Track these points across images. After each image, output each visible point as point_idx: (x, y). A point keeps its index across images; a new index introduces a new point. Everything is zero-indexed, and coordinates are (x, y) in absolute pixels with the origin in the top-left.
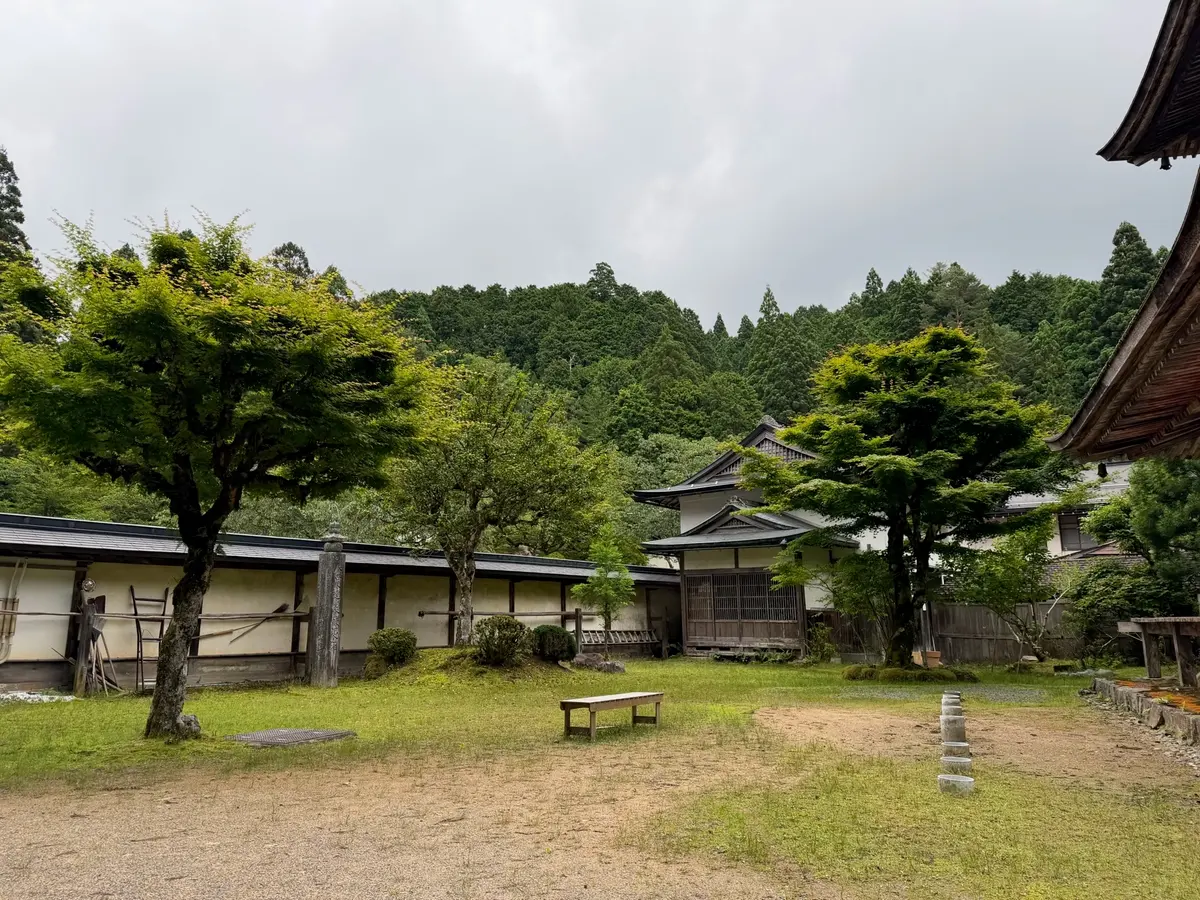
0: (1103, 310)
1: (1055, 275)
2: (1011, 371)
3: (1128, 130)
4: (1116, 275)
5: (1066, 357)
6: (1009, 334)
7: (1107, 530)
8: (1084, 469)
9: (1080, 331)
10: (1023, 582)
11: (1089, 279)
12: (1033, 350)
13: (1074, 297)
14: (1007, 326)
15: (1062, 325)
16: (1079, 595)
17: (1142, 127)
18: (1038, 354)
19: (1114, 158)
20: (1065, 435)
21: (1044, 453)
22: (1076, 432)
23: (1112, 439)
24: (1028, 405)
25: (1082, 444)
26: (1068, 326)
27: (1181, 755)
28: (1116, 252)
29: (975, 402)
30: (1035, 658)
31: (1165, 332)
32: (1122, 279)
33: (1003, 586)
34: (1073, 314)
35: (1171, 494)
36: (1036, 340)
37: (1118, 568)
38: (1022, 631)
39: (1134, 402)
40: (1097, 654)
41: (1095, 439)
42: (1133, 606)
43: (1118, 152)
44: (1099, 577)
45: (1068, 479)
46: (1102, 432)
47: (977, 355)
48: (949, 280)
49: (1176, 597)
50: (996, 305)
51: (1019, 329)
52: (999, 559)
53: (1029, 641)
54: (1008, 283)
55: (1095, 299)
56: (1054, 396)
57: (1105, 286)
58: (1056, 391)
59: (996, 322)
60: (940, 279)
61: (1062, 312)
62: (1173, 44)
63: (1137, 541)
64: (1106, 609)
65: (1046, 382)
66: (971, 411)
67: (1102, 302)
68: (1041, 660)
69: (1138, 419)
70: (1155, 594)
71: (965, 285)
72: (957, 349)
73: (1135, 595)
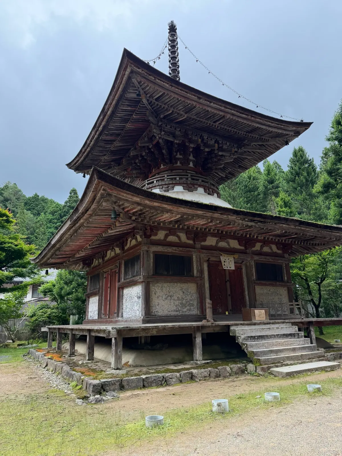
0: (62, 214)
1: (49, 198)
2: (27, 229)
3: (75, 161)
4: (68, 204)
5: (47, 227)
6: (29, 215)
7: (46, 292)
8: (41, 270)
9: (54, 219)
10: (13, 312)
11: (60, 203)
12: (37, 222)
13: (54, 207)
14: (30, 212)
15: (48, 216)
16: (32, 316)
17: (79, 162)
18: (38, 225)
19: (70, 168)
20: (37, 258)
21: (29, 263)
22: (40, 257)
23: (51, 262)
24: (27, 244)
25: (41, 262)
26: (50, 217)
27: (49, 378)
28: (70, 197)
29: (7, 240)
30: (11, 341)
31: (71, 231)
32: (70, 206)
33: (4, 313)
34: (53, 213)
35: (68, 281)
36: (39, 219)
37: (47, 306)
38: (8, 331)
39: (60, 251)
40: (34, 338)
41: (46, 261)
42: (50, 320)
43: (71, 167)
44: (40, 309)
45: (36, 273)
46: (48, 259)
47: (12, 222)
48: (11, 189)
49: (63, 317)
50: (27, 203)
51: (33, 214)
52: (5, 302)
53: (10, 335)
54: (33, 197)
55: (60, 210)
56: (41, 241)
57: (65, 206)
58: (42, 239)
59: (26, 209)
60: (8, 187)
61: (49, 212)
62: (91, 141)
63: (55, 297)
64: (40, 321)
65: (39, 235)
66: (5, 243)
67: (63, 211)
68: (14, 342)
69: (60, 256)
70: (57, 316)
71: (17, 193)
72: (5, 218)
73: (51, 316)
